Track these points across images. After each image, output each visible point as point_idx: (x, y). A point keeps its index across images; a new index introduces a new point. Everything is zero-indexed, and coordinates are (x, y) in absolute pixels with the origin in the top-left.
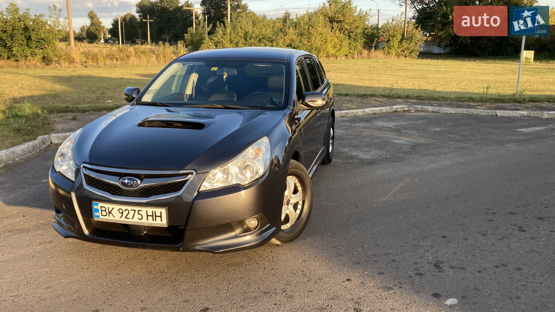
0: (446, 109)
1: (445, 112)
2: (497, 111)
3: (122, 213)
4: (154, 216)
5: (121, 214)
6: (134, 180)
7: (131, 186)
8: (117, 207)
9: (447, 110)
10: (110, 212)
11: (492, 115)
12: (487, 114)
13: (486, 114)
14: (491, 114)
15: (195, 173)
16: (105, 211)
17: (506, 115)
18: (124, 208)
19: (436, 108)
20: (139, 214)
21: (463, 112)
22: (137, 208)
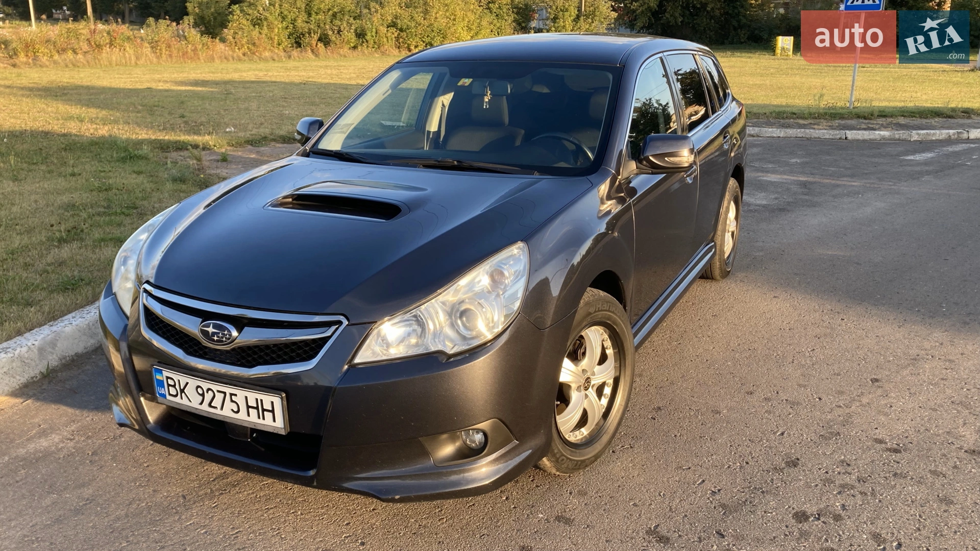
0: (770, 130)
1: (769, 135)
2: (848, 132)
3: (203, 395)
4: (260, 409)
5: (201, 398)
6: (225, 329)
7: (217, 341)
8: (193, 382)
9: (772, 132)
10: (182, 391)
11: (840, 138)
12: (833, 137)
13: (831, 137)
14: (838, 137)
15: (346, 322)
16: (174, 386)
17: (860, 137)
18: (205, 385)
19: (755, 130)
20: (232, 401)
21: (797, 134)
22: (229, 390)
